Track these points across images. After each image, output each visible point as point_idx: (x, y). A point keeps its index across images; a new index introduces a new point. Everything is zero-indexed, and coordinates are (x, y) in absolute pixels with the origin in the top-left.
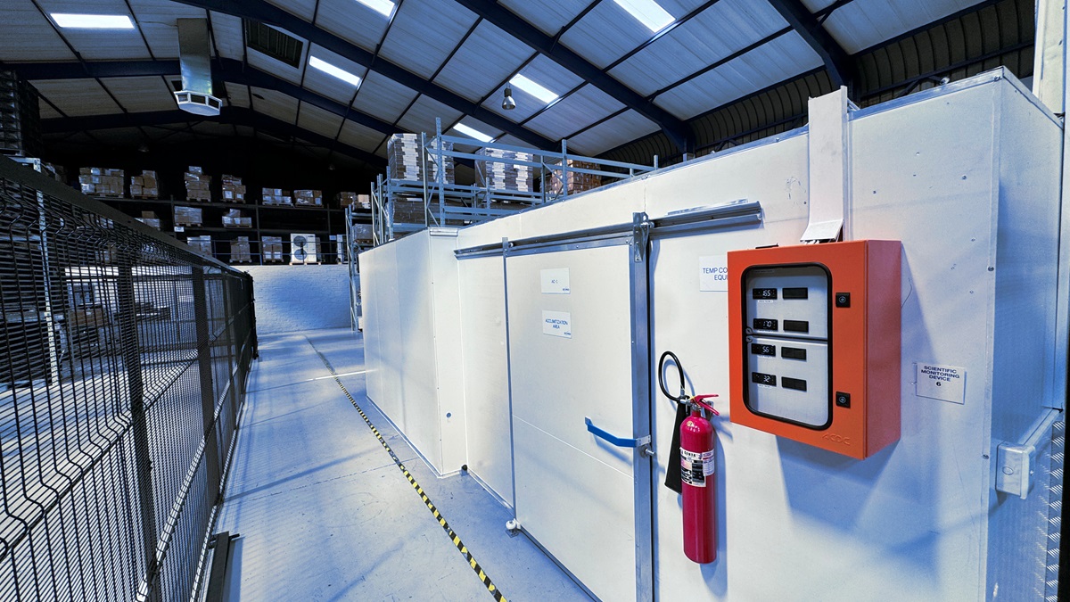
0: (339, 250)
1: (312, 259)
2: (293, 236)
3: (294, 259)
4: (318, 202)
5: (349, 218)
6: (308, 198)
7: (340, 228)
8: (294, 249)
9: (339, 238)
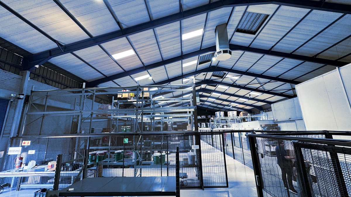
0: (209, 125)
1: (205, 127)
2: (202, 123)
3: (202, 127)
4: (205, 117)
5: (210, 121)
6: (204, 117)
7: (209, 122)
8: (202, 125)
9: (208, 123)
